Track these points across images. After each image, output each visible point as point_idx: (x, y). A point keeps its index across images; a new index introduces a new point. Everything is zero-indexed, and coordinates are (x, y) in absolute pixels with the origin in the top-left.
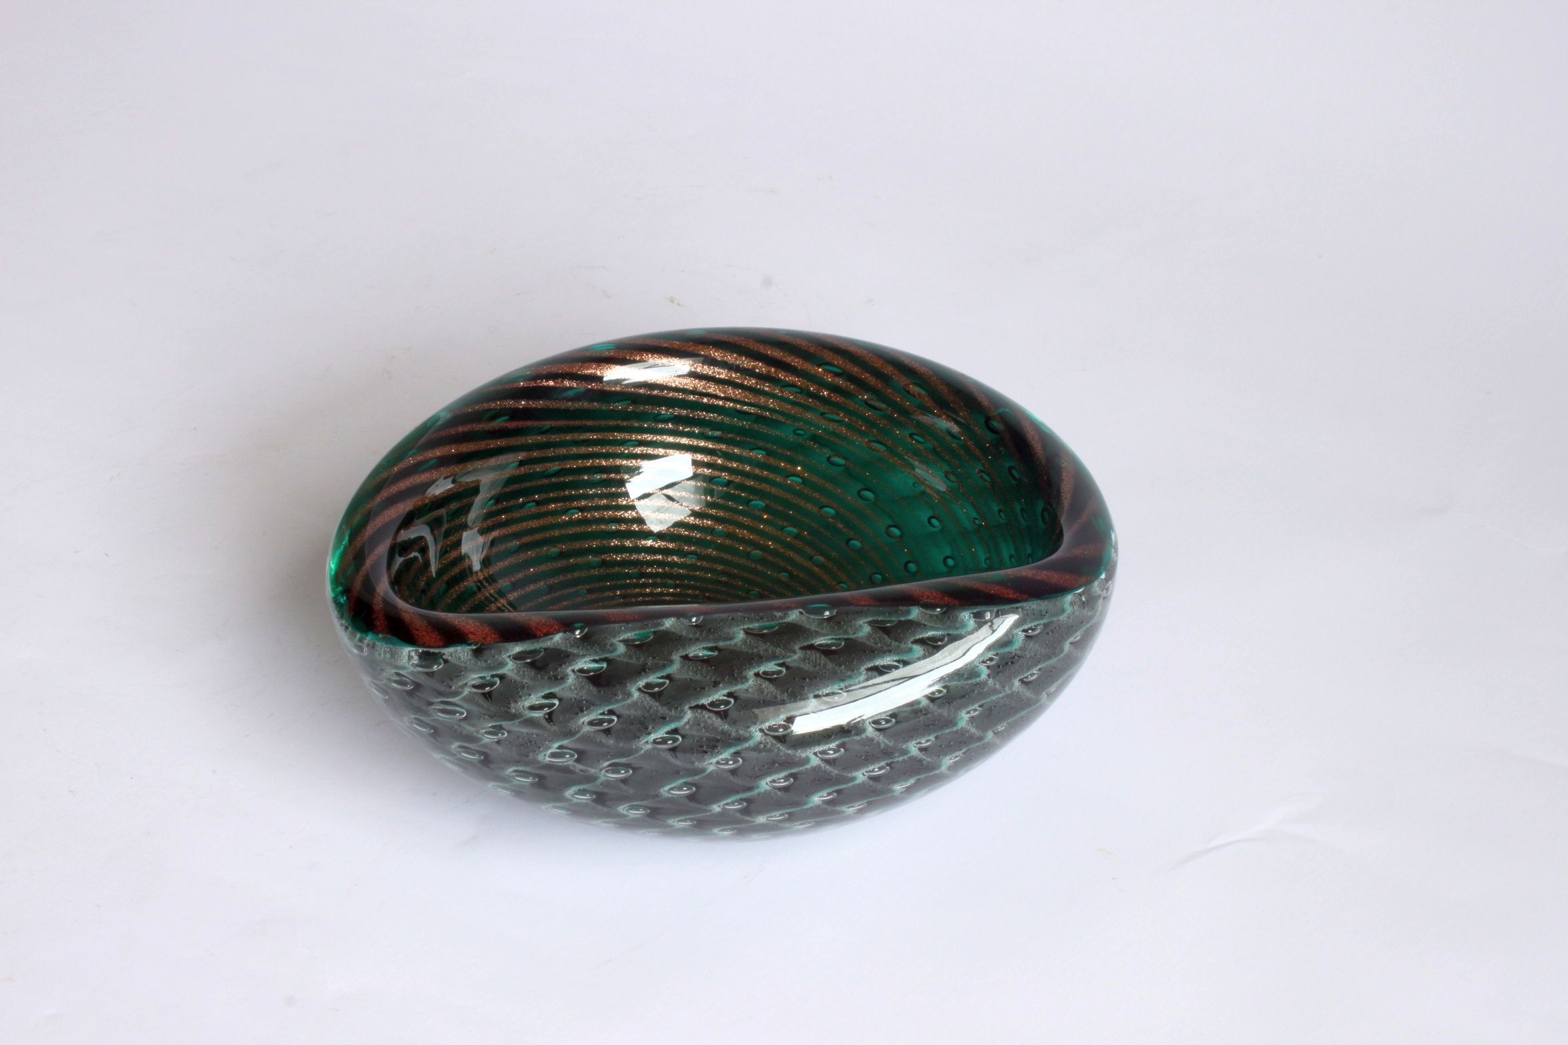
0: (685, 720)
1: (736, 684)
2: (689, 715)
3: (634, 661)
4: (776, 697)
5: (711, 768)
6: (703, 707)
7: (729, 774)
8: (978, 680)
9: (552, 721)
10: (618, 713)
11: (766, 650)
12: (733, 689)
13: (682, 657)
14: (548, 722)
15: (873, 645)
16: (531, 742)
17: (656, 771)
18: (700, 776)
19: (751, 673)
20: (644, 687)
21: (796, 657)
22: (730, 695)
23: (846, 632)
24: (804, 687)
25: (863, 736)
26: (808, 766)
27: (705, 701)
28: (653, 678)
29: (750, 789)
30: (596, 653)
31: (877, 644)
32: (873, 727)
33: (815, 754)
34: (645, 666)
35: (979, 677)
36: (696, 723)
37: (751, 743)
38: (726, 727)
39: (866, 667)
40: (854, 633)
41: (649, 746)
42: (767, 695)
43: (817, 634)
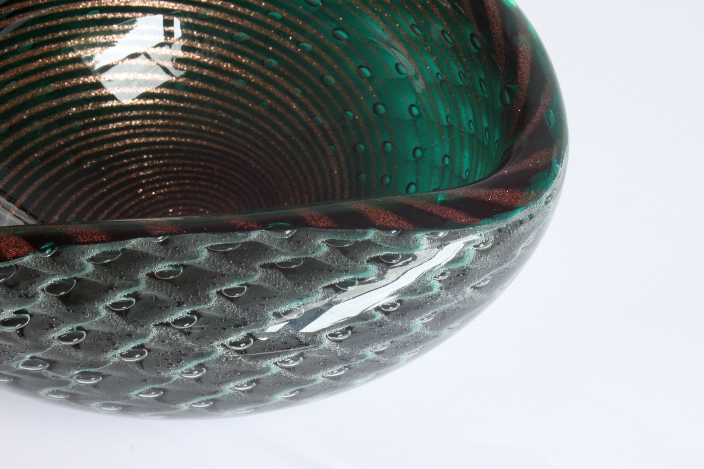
0: (151, 337)
1: (199, 305)
2: (154, 332)
3: (101, 281)
4: (237, 316)
5: (177, 377)
6: (167, 324)
7: (194, 381)
8: (430, 293)
9: (23, 335)
10: (86, 329)
11: (229, 270)
12: (196, 308)
13: (148, 275)
14: (21, 337)
15: (331, 264)
16: (5, 352)
17: (124, 379)
18: (167, 384)
19: (213, 292)
20: (110, 305)
21: (257, 277)
22: (193, 313)
23: (306, 252)
24: (264, 306)
25: (321, 347)
26: (269, 374)
27: (169, 319)
28: (120, 297)
29: (215, 393)
30: (66, 272)
31: (334, 263)
32: (329, 339)
33: (276, 364)
34: (113, 285)
35: (432, 290)
36: (161, 339)
37: (214, 356)
38: (190, 344)
39: (323, 285)
40: (312, 253)
41: (116, 360)
42: (229, 313)
43: (278, 253)
